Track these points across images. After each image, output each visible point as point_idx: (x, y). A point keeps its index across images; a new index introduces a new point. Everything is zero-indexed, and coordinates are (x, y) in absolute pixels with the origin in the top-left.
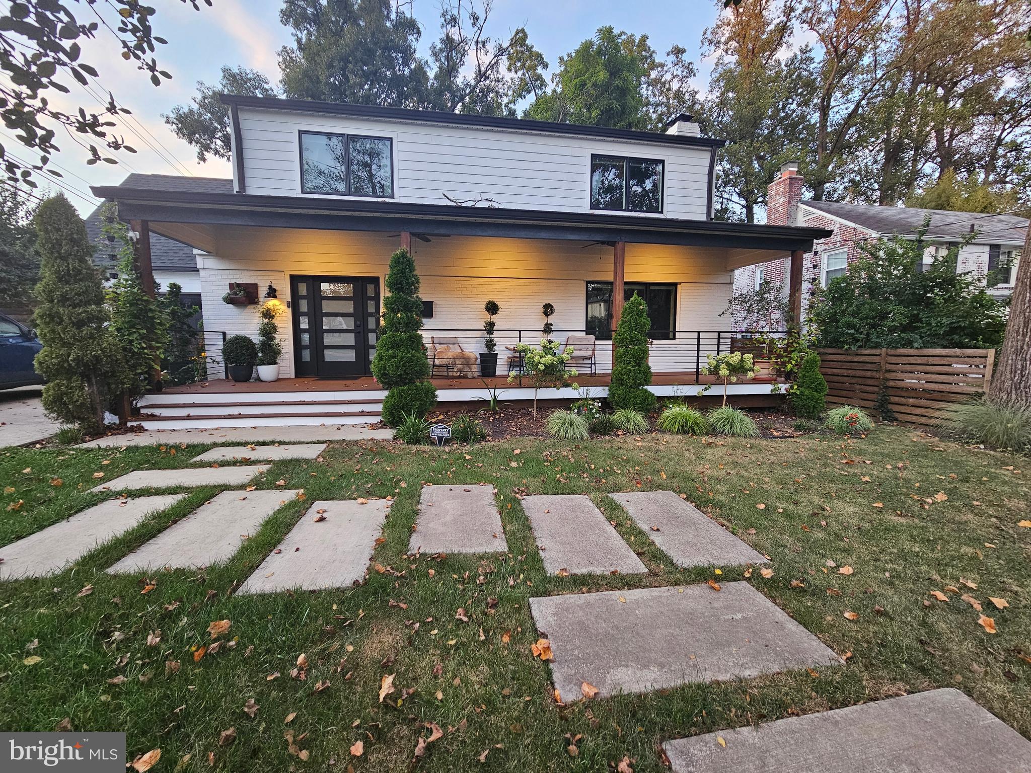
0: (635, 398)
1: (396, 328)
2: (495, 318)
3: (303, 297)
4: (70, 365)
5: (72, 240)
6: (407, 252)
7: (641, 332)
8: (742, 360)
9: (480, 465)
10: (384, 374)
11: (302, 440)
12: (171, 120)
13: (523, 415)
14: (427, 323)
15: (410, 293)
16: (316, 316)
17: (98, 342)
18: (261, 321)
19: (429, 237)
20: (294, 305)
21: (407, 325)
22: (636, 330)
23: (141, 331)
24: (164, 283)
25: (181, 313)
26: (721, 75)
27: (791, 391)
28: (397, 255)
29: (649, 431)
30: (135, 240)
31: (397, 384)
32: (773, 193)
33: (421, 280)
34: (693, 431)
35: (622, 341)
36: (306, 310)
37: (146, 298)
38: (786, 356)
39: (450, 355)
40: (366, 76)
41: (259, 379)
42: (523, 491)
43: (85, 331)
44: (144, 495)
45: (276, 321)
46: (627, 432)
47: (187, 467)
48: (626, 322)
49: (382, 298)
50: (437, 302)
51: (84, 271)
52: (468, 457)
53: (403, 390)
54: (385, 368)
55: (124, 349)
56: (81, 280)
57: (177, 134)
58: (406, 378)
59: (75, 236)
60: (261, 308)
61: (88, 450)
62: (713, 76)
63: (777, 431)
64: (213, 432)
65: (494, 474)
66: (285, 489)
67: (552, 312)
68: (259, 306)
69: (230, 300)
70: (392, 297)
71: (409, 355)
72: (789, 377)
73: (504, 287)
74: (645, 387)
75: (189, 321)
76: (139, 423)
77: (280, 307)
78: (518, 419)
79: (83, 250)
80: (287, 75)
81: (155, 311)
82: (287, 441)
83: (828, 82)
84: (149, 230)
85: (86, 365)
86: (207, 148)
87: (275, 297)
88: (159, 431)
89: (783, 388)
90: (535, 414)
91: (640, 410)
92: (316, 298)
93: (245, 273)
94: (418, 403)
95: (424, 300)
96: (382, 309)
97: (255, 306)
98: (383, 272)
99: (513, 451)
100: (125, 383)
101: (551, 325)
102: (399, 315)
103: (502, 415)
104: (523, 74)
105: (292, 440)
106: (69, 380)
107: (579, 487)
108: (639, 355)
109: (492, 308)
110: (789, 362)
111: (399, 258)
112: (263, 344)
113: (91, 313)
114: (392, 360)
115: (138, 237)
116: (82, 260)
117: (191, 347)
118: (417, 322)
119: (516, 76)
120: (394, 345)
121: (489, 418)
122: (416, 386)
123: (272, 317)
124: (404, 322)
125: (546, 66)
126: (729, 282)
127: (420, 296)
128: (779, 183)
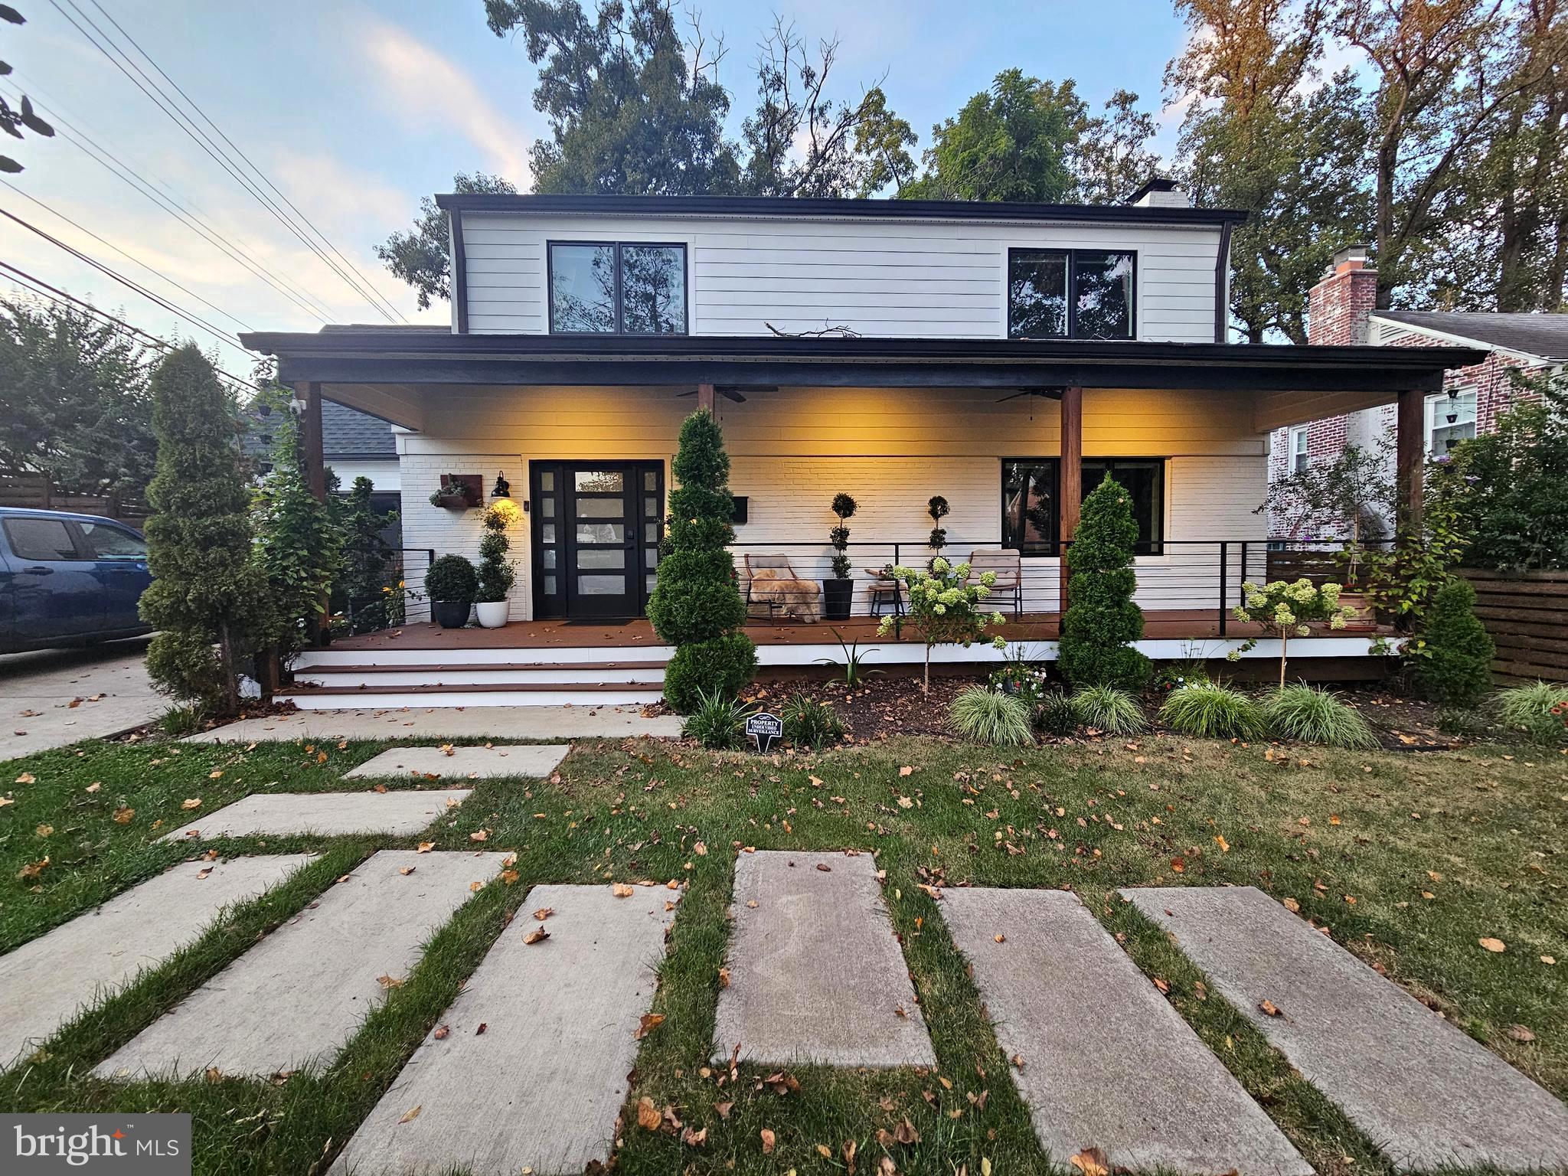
0: (1113, 665)
1: (690, 543)
2: (848, 523)
3: (549, 495)
4: (188, 608)
5: (204, 414)
6: (709, 415)
7: (1121, 544)
8: (1320, 595)
9: (841, 800)
10: (669, 622)
11: (531, 736)
12: (386, 253)
13: (904, 691)
14: (741, 533)
15: (713, 484)
16: (568, 523)
17: (231, 571)
18: (485, 533)
19: (742, 393)
20: (534, 506)
21: (707, 538)
22: (1111, 542)
23: (301, 553)
24: (347, 479)
25: (371, 522)
26: (1197, 130)
27: (1413, 651)
28: (693, 420)
29: (1149, 730)
30: (299, 412)
31: (689, 638)
32: (1321, 300)
33: (732, 461)
34: (1240, 734)
35: (1086, 562)
36: (552, 515)
37: (310, 501)
38: (1397, 586)
39: (776, 585)
40: (651, 172)
41: (478, 625)
42: (937, 877)
43: (214, 553)
44: (245, 853)
45: (507, 533)
46: (1105, 732)
47: (335, 789)
48: (1091, 527)
49: (667, 494)
50: (754, 498)
51: (218, 461)
52: (816, 782)
53: (699, 649)
54: (670, 611)
55: (273, 581)
56: (211, 475)
57: (394, 272)
58: (705, 630)
59: (207, 407)
60: (484, 513)
61: (200, 748)
62: (1184, 133)
63: (1408, 734)
64: (396, 716)
65: (871, 826)
66: (487, 849)
67: (945, 511)
68: (483, 510)
69: (440, 501)
70: (684, 492)
71: (710, 589)
72: (1402, 624)
73: (861, 471)
74: (1131, 644)
75: (382, 533)
76: (289, 698)
77: (514, 512)
78: (897, 699)
79: (218, 427)
80: (541, 179)
81: (323, 520)
82: (507, 736)
83: (1392, 123)
84: (321, 397)
85: (212, 607)
86: (430, 288)
87: (507, 495)
88: (316, 712)
89: (1394, 645)
90: (925, 688)
91: (1122, 687)
92: (567, 495)
93: (464, 459)
94: (724, 673)
95: (736, 495)
96: (668, 512)
97: (477, 509)
98: (668, 450)
99: (898, 767)
100: (270, 635)
101: (943, 532)
102: (695, 521)
103: (867, 691)
104: (880, 155)
105: (515, 736)
106: (186, 630)
107: (1052, 870)
108: (1119, 587)
109: (844, 506)
110: (1406, 597)
111: (696, 426)
112: (486, 568)
113: (223, 527)
114: (683, 598)
115: (305, 408)
116: (217, 444)
117: (383, 574)
118: (725, 533)
119: (869, 159)
120: (685, 572)
121: (844, 696)
122: (722, 642)
123: (502, 526)
124: (703, 533)
125: (913, 139)
126: (1261, 453)
127: (730, 489)
128: (1330, 285)
